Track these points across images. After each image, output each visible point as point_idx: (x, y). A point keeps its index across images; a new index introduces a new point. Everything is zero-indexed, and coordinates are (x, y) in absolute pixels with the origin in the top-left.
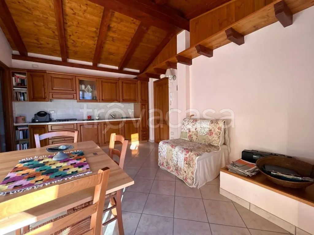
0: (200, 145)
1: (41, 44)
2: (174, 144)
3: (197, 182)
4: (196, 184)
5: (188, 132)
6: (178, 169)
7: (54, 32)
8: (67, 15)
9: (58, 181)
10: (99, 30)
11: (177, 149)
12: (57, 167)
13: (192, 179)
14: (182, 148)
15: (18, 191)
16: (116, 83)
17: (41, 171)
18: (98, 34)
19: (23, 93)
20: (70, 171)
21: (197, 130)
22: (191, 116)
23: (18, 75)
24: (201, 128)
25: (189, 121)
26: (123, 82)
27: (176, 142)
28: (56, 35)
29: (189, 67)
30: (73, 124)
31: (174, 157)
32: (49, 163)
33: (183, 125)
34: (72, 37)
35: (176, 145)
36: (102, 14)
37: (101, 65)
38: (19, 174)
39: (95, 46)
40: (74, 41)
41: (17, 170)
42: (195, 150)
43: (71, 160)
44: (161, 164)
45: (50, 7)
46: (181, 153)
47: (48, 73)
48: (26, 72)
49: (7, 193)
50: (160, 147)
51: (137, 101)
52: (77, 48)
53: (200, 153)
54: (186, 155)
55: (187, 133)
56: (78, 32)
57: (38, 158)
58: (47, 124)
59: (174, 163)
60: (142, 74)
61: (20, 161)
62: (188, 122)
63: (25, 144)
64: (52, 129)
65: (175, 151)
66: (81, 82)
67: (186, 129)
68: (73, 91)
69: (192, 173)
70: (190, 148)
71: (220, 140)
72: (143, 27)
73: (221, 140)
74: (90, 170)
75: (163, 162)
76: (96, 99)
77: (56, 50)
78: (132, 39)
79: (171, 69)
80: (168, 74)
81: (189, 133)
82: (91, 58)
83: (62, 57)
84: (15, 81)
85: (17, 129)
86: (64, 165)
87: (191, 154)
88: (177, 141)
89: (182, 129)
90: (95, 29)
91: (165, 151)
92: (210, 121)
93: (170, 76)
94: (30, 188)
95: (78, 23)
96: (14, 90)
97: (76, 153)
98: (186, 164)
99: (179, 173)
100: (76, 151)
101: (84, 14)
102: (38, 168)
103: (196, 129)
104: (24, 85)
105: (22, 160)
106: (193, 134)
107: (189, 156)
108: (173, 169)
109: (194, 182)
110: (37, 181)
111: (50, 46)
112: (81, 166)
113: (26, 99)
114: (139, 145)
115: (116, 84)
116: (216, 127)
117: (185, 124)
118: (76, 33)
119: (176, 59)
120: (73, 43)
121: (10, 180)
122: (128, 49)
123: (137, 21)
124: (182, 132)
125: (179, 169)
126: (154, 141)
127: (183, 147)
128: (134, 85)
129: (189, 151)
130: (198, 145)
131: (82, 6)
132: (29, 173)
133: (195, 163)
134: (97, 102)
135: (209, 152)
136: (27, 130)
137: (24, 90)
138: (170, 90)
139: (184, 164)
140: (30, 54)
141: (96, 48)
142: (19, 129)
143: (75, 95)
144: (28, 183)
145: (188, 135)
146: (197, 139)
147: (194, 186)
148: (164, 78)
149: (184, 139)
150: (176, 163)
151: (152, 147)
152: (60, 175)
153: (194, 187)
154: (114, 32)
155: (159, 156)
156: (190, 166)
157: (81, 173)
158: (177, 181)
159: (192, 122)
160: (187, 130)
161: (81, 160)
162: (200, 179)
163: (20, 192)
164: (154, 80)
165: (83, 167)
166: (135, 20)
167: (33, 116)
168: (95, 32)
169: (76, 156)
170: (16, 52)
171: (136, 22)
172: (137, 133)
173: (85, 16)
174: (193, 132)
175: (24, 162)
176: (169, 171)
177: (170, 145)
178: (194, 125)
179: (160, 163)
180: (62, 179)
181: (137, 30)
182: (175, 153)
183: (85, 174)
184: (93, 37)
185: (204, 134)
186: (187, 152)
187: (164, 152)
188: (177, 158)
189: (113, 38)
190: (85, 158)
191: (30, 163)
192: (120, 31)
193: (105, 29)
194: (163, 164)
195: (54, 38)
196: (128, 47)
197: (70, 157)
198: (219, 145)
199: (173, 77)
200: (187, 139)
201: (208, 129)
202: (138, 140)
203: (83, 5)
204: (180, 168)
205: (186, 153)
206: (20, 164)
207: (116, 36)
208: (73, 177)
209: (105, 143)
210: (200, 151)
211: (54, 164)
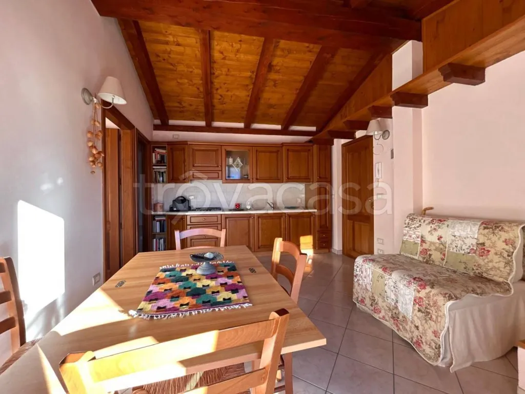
0: (454, 276)
1: (183, 107)
2: (388, 265)
3: (449, 356)
4: (445, 360)
5: (419, 242)
6: (398, 318)
7: (198, 89)
8: (215, 62)
9: (208, 310)
10: (255, 74)
11: (395, 276)
12: (203, 286)
13: (434, 347)
14: (408, 275)
15: (163, 316)
16: (278, 151)
17: (185, 288)
18: (254, 80)
19: (162, 173)
20: (221, 297)
21: (442, 240)
22: (425, 210)
23: (158, 150)
24: (453, 238)
25: (422, 221)
26: (288, 150)
27: (391, 261)
28: (201, 92)
29: (421, 111)
30: (216, 216)
31: (388, 291)
32: (193, 278)
33: (406, 227)
34: (219, 91)
35: (394, 268)
36: (261, 48)
37: (256, 126)
38: (161, 289)
39: (249, 99)
40: (221, 96)
41: (159, 281)
42: (442, 286)
43: (221, 276)
44: (360, 299)
45: (196, 55)
46: (405, 285)
47: (190, 144)
48: (167, 146)
49: (151, 316)
50: (358, 267)
51: (312, 181)
52: (224, 105)
53: (457, 292)
54: (419, 292)
55: (416, 243)
56: (228, 82)
57: (180, 267)
58: (187, 214)
59: (390, 304)
60: (321, 133)
61: (161, 268)
62: (420, 221)
63: (161, 238)
64: (192, 221)
65: (390, 280)
66: (229, 154)
67: (414, 236)
68: (218, 167)
69: (436, 333)
70: (428, 278)
71: (511, 270)
72: (325, 55)
73: (514, 270)
74: (248, 301)
75: (364, 296)
76: (248, 178)
77: (199, 112)
78: (306, 78)
79: (379, 119)
80: (373, 129)
81: (421, 245)
82: (243, 118)
83: (206, 121)
84: (155, 158)
85: (154, 220)
86: (212, 283)
87: (430, 292)
88: (393, 258)
89: (405, 235)
90: (250, 74)
91: (369, 275)
92: (479, 223)
93: (376, 133)
94: (175, 315)
95: (228, 70)
96: (154, 169)
97: (225, 266)
98: (419, 310)
99: (401, 327)
100: (226, 261)
101: (236, 55)
102: (181, 283)
103: (440, 238)
104: (164, 163)
105: (163, 267)
106: (433, 248)
107: (428, 297)
108: (386, 314)
109: (441, 356)
110: (182, 305)
111: (193, 108)
112: (234, 289)
113: (165, 180)
114: (314, 256)
115: (278, 154)
116: (499, 239)
117: (413, 226)
118: (225, 84)
119: (391, 99)
120: (220, 99)
121: (152, 296)
122: (298, 94)
123: (316, 45)
124: (403, 242)
125: (401, 317)
126: (341, 253)
127: (410, 273)
128: (306, 153)
129: (426, 285)
130: (447, 273)
131: (234, 45)
132: (172, 290)
133: (444, 315)
134: (249, 183)
135: (481, 294)
136: (164, 220)
137: (163, 169)
138: (376, 158)
139: (414, 310)
140: (172, 122)
141: (250, 101)
142: (156, 219)
143: (220, 172)
144: (172, 307)
145: (420, 249)
146: (443, 259)
147: (440, 363)
148: (365, 136)
149: (410, 256)
150: (393, 304)
151: (337, 264)
152: (209, 302)
153: (440, 365)
154: (278, 72)
155: (356, 284)
156: (431, 318)
157: (237, 304)
158: (396, 341)
159: (429, 223)
160: (418, 237)
161: (233, 279)
162: (455, 351)
163: (165, 319)
164: (343, 141)
165: (238, 292)
166: (312, 46)
167: (172, 204)
168: (250, 77)
169: (226, 270)
170: (158, 122)
171: (313, 48)
172: (310, 234)
173: (237, 58)
174: (432, 243)
175: (165, 271)
176: (376, 316)
177: (380, 266)
178: (435, 229)
179: (357, 298)
180: (212, 309)
181: (314, 62)
182: (392, 284)
183: (242, 307)
184: (247, 85)
185: (463, 252)
186: (420, 286)
187: (365, 278)
188: (395, 294)
189: (275, 81)
190: (238, 277)
191: (172, 273)
192: (287, 68)
193: (264, 70)
194: (362, 301)
195: (198, 97)
196: (298, 91)
197: (219, 272)
198: (509, 282)
199: (384, 132)
200: (416, 257)
201: (474, 242)
202: (312, 247)
203: (236, 43)
204: (404, 317)
205: (418, 288)
206: (161, 273)
207: (281, 77)
208: (226, 307)
209: (259, 248)
210: (456, 289)
211: (199, 279)
